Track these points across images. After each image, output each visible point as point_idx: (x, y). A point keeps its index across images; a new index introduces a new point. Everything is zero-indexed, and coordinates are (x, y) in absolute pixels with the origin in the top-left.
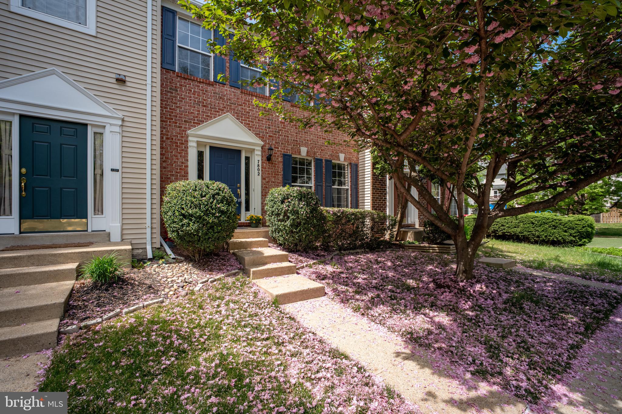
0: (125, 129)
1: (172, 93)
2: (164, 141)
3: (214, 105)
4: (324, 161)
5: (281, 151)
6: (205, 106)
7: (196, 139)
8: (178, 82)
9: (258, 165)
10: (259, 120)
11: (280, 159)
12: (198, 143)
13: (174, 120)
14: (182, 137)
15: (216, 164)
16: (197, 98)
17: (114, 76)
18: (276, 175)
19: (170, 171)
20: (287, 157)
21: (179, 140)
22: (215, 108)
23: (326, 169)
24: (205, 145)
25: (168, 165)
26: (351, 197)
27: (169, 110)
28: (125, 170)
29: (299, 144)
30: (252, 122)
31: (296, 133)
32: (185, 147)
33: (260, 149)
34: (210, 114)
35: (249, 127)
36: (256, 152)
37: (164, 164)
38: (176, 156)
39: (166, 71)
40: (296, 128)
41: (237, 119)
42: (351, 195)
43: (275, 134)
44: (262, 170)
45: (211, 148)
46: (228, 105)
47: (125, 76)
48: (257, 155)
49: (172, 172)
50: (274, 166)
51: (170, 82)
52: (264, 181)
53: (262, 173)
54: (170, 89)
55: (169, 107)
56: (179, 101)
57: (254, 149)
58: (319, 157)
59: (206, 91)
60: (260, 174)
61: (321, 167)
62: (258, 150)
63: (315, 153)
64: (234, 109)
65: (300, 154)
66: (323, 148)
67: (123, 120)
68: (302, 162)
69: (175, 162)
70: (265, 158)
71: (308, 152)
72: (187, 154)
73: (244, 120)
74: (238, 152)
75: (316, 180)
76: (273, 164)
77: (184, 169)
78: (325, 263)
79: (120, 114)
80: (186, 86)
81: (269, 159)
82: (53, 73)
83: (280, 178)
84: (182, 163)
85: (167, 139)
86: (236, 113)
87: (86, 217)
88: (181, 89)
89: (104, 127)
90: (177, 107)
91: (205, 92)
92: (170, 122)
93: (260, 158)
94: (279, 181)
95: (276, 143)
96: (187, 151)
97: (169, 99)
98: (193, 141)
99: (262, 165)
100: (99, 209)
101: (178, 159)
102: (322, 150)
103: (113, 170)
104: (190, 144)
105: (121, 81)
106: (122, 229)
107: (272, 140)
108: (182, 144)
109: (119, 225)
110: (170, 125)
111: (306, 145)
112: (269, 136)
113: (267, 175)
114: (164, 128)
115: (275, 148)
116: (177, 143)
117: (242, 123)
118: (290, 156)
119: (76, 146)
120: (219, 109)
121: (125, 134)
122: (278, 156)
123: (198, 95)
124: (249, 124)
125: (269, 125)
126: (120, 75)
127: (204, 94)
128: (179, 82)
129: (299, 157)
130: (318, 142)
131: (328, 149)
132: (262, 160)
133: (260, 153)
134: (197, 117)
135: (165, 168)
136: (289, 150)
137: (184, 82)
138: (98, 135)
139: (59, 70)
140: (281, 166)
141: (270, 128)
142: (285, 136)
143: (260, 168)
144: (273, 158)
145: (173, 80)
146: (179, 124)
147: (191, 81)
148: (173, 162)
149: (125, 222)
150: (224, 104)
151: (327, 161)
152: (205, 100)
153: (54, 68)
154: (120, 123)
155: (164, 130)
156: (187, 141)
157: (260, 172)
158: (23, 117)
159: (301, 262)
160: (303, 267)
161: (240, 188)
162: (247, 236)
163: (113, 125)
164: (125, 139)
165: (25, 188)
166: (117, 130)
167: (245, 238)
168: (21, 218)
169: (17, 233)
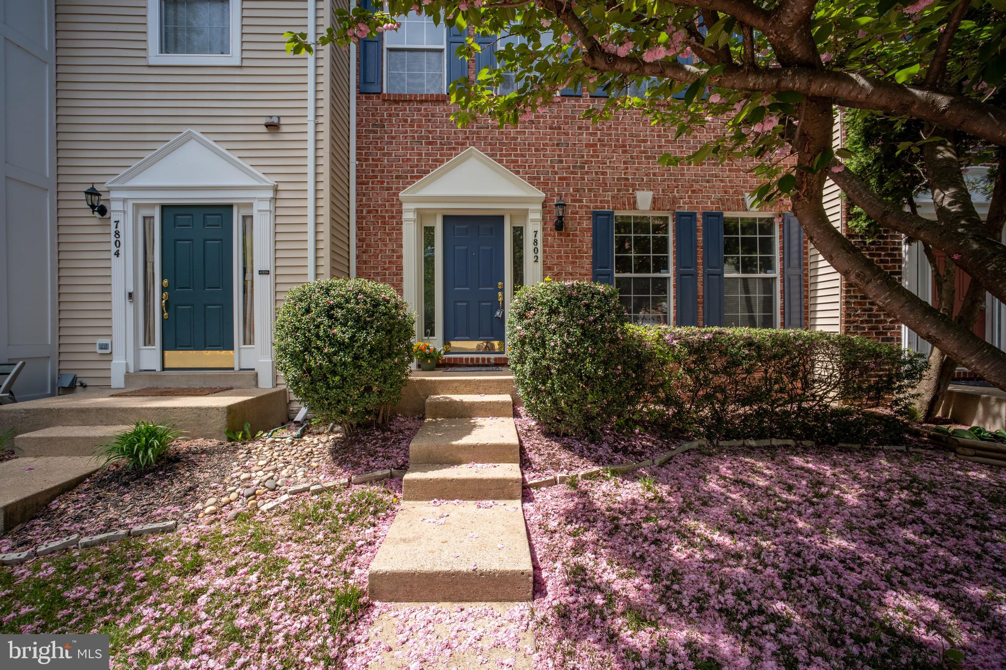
0: (278, 203)
1: (375, 132)
2: (362, 218)
3: (448, 138)
4: (699, 216)
5: (588, 207)
6: (430, 143)
7: (413, 206)
8: (384, 110)
9: (536, 242)
10: (536, 150)
11: (586, 224)
12: (419, 212)
13: (379, 179)
14: (392, 206)
15: (457, 248)
16: (417, 132)
17: (263, 121)
18: (577, 257)
19: (374, 268)
20: (601, 219)
21: (387, 211)
22: (450, 143)
23: (705, 235)
24: (433, 213)
25: (370, 256)
26: (783, 297)
27: (371, 162)
28: (279, 271)
29: (633, 185)
30: (522, 156)
31: (625, 163)
32: (397, 224)
33: (540, 207)
34: (441, 155)
35: (515, 167)
36: (532, 216)
37: (365, 257)
38: (383, 240)
39: (367, 98)
40: (625, 152)
41: (492, 156)
42: (783, 292)
43: (572, 173)
44: (544, 251)
45: (446, 218)
46: (474, 133)
47: (279, 117)
48: (532, 220)
49: (377, 268)
50: (572, 240)
51: (373, 115)
52: (549, 273)
53: (546, 258)
54: (374, 125)
55: (371, 158)
56: (387, 143)
57: (527, 210)
58: (686, 209)
59: (433, 115)
60: (540, 260)
61: (693, 231)
62: (534, 211)
63: (674, 201)
64: (486, 138)
65: (635, 208)
66: (696, 186)
67: (276, 190)
68: (641, 225)
69: (381, 250)
70: (550, 225)
71: (655, 200)
72: (401, 234)
73: (506, 156)
74: (499, 220)
75: (679, 263)
76: (569, 235)
77: (396, 262)
78: (631, 475)
79: (271, 181)
80: (398, 115)
81: (560, 225)
82: (190, 137)
83: (587, 263)
84: (393, 251)
85: (369, 212)
86: (490, 144)
87: (232, 348)
88: (390, 121)
89: (251, 205)
90: (384, 155)
91: (430, 117)
92: (373, 183)
93: (539, 227)
94: (584, 271)
95: (577, 190)
96: (400, 229)
97: (371, 143)
98: (409, 210)
99: (545, 241)
100: (249, 338)
101: (385, 245)
102: (693, 192)
103: (263, 273)
104: (405, 216)
105: (273, 127)
107: (568, 185)
108: (393, 217)
109: (270, 361)
110: (373, 189)
111: (649, 186)
112: (560, 179)
113: (555, 261)
114: (364, 195)
115: (574, 201)
116: (384, 217)
117: (500, 161)
118: (610, 214)
119: (221, 240)
120: (457, 143)
121: (279, 212)
122: (581, 218)
123: (419, 126)
124: (517, 161)
125: (559, 156)
126: (271, 117)
127: (429, 121)
128: (387, 110)
129: (632, 213)
130: (683, 175)
131: (713, 186)
132: (544, 229)
133: (538, 216)
134: (417, 166)
135: (365, 262)
136: (608, 202)
137: (395, 109)
138: (247, 219)
139: (196, 131)
140: (588, 238)
141: (561, 162)
142: (596, 173)
143: (540, 246)
144: (570, 224)
145: (376, 109)
146: (388, 183)
147: (405, 104)
148: (378, 252)
150: (465, 133)
151: (707, 215)
152: (430, 132)
153: (189, 129)
154: (270, 194)
155: (364, 199)
156: (400, 212)
157: (540, 254)
158: (165, 208)
159: (556, 466)
160: (553, 482)
161: (503, 290)
162: (475, 388)
163: (261, 199)
164: (279, 220)
165: (167, 306)
166: (266, 206)
167: (470, 392)
168: (164, 348)
169: (158, 368)
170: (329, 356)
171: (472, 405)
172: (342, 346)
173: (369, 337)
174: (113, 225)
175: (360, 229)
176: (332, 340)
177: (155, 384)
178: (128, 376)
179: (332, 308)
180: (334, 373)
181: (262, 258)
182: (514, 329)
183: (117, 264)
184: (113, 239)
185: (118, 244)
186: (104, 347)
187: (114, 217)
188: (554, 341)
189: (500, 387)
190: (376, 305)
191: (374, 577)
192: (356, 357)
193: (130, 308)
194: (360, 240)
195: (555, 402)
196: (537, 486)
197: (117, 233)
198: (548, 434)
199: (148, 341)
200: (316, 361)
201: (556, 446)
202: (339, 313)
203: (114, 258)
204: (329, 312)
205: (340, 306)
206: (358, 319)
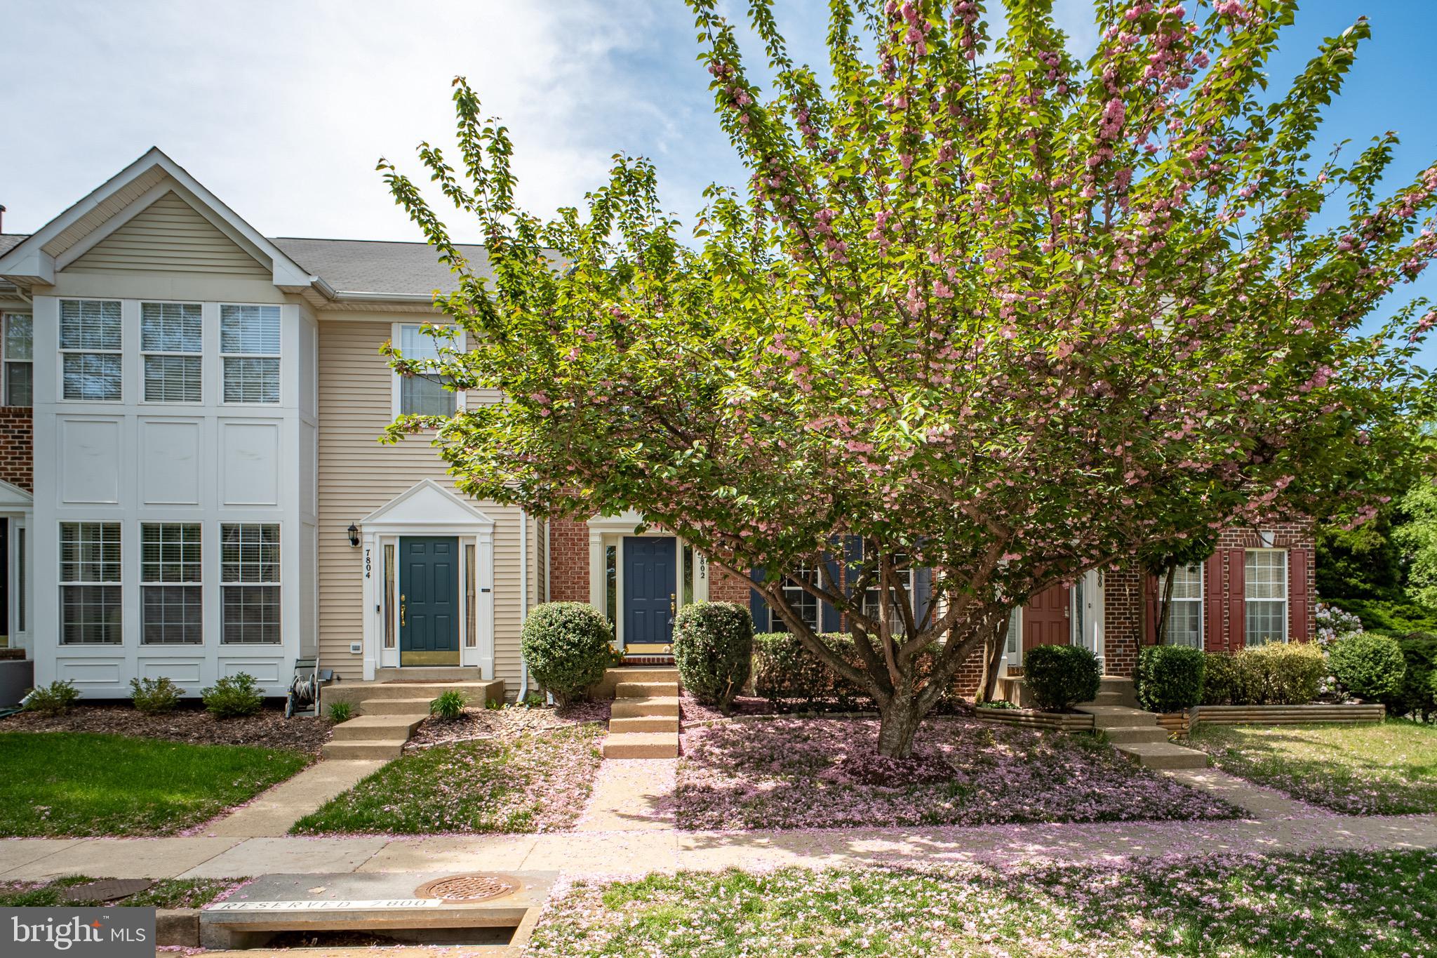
0: (497, 537)
2: (555, 539)
7: (599, 531)
9: (702, 561)
12: (604, 536)
14: (581, 530)
15: (635, 564)
19: (565, 582)
21: (576, 535)
24: (616, 536)
25: (561, 573)
28: (497, 589)
32: (585, 545)
37: (557, 573)
38: (572, 559)
44: (710, 569)
45: (625, 539)
49: (568, 583)
52: (714, 587)
53: (711, 574)
60: (706, 576)
67: (494, 526)
69: (571, 568)
72: (588, 554)
74: (672, 541)
77: (584, 577)
79: (490, 519)
82: (426, 484)
84: (581, 568)
85: (561, 535)
87: (458, 650)
89: (473, 538)
94: (744, 586)
96: (587, 550)
98: (595, 534)
100: (471, 642)
101: (575, 563)
103: (483, 590)
104: (591, 539)
106: (495, 665)
108: (581, 540)
109: (490, 659)
113: (720, 577)
114: (556, 520)
116: (574, 539)
119: (449, 563)
121: (497, 543)
135: (557, 578)
138: (471, 548)
139: (430, 479)
143: (706, 565)
148: (568, 568)
149: (498, 655)
153: (426, 478)
154: (491, 530)
155: (556, 524)
156: (587, 535)
157: (706, 572)
158: (403, 539)
159: (701, 718)
160: (698, 725)
161: (675, 601)
162: (652, 677)
163: (483, 534)
164: (497, 550)
165: (406, 617)
166: (488, 539)
167: (648, 681)
168: (402, 649)
169: (398, 666)
170: (566, 651)
171: (649, 688)
172: (573, 645)
173: (588, 640)
174: (365, 553)
175: (552, 549)
176: (569, 643)
177: (400, 677)
178: (377, 671)
179: (566, 622)
180: (568, 661)
181: (483, 577)
182: (678, 634)
183: (367, 583)
184: (365, 564)
185: (369, 568)
186: (356, 648)
187: (365, 547)
188: (698, 642)
189: (671, 677)
190: (591, 619)
191: (605, 748)
192: (582, 652)
193: (377, 617)
194: (553, 559)
195: (701, 680)
196: (688, 727)
197: (368, 559)
198: (700, 704)
199: (388, 643)
200: (558, 653)
201: (704, 709)
202: (571, 626)
203: (365, 578)
204: (564, 625)
205: (570, 621)
206: (581, 630)
